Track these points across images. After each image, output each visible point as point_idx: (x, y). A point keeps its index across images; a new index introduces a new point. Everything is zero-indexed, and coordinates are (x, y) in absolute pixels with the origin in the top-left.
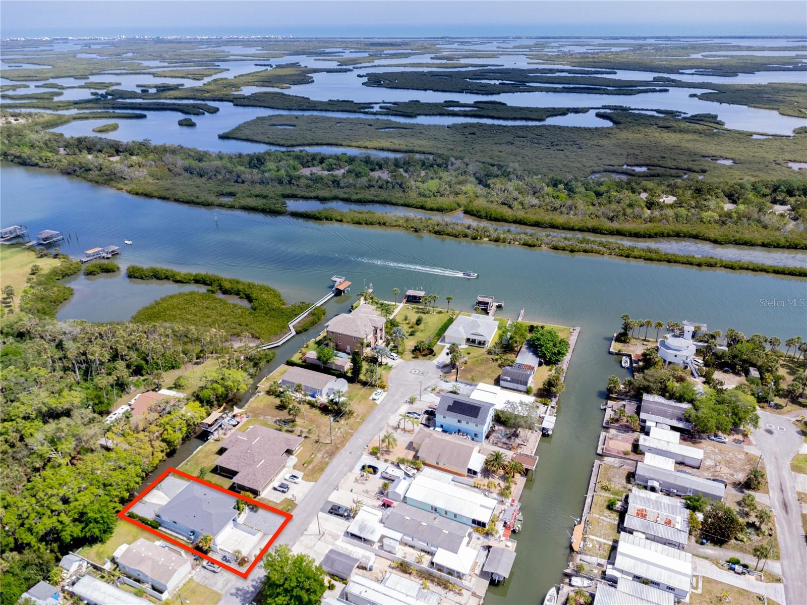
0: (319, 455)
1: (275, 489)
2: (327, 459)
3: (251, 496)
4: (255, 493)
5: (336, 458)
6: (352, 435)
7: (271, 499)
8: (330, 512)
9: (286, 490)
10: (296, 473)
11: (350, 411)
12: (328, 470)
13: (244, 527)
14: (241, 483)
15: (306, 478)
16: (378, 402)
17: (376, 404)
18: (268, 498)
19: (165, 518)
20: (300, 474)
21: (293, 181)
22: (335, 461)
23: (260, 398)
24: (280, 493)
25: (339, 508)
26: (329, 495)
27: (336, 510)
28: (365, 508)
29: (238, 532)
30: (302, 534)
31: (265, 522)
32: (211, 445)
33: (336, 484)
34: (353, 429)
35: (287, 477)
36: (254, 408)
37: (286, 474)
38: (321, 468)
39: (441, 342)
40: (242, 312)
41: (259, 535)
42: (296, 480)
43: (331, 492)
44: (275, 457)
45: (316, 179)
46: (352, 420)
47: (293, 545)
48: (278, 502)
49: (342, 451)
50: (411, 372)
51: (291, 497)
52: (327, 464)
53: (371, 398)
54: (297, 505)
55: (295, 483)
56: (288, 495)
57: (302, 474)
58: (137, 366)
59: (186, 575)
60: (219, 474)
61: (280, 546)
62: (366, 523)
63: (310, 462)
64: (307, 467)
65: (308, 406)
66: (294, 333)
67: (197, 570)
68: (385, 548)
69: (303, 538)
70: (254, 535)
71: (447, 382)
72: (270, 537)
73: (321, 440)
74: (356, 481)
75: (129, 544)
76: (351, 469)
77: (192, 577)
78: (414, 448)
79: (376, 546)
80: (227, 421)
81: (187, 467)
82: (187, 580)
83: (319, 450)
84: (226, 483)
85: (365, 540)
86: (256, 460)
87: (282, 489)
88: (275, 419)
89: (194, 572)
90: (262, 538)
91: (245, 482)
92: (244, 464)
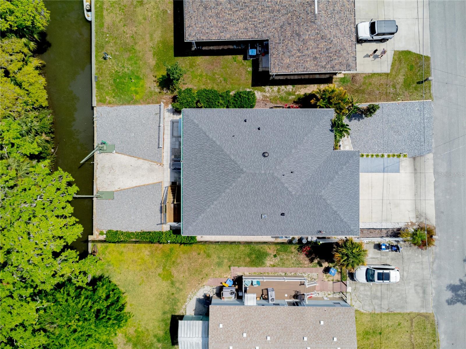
41: (406, 165)
48: (388, 69)
70: (396, 170)
90: (415, 170)
91: (307, 65)
92: (267, 15)
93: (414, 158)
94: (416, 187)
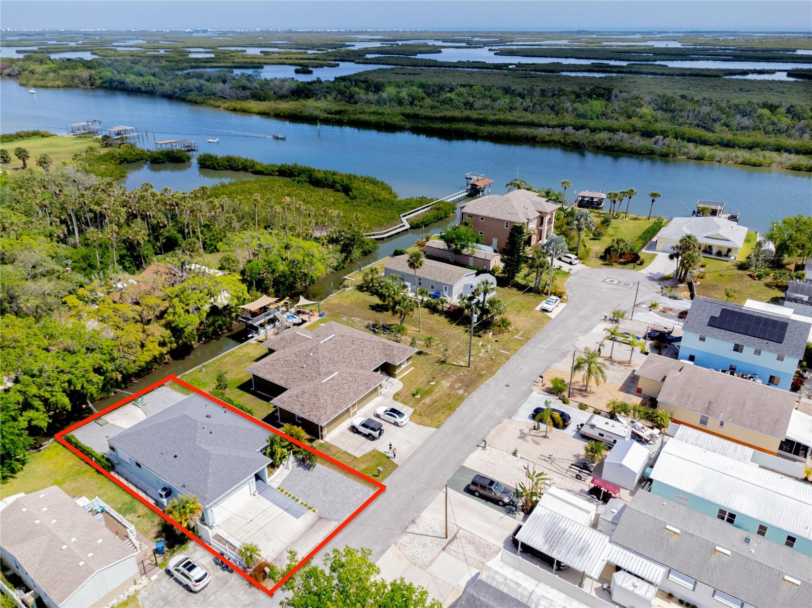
0: (446, 384)
1: (354, 429)
2: (461, 392)
3: (304, 435)
4: (314, 431)
5: (478, 391)
6: (508, 358)
7: (343, 448)
8: (469, 491)
9: (376, 434)
10: (398, 406)
11: (503, 321)
12: (464, 409)
13: (279, 496)
14: (288, 409)
15: (419, 417)
16: (552, 315)
17: (549, 318)
18: (338, 445)
19: (124, 454)
20: (407, 410)
21: (416, 102)
22: (477, 397)
23: (345, 294)
24: (364, 439)
25: (492, 482)
26: (467, 455)
27: (483, 487)
28: (553, 490)
29: (264, 503)
30: (404, 530)
31: (325, 492)
32: (251, 347)
33: (480, 437)
34: (509, 350)
35: (381, 411)
36: (334, 305)
37: (378, 405)
38: (449, 405)
39: (648, 249)
40: (335, 200)
41: (309, 517)
42: (398, 419)
43: (472, 451)
44: (361, 371)
45: (443, 101)
46: (506, 336)
47: (383, 551)
48: (358, 454)
49: (491, 381)
50: (604, 281)
51: (387, 449)
52: (461, 399)
53: (538, 308)
54: (397, 466)
55: (396, 424)
56: (381, 446)
57: (412, 410)
58: (168, 238)
59: (123, 586)
60: (253, 393)
61: (349, 552)
62: (562, 525)
63: (428, 392)
64: (420, 400)
65: (427, 310)
66: (408, 226)
67: (154, 578)
68: (615, 597)
69: (405, 539)
70: (297, 515)
71: (675, 298)
72: (333, 526)
73: (449, 361)
74: (523, 436)
75: (26, 493)
76: (511, 414)
77: (137, 592)
78: (639, 391)
79: (590, 587)
80: (286, 317)
81: (200, 375)
82: (123, 598)
83: (446, 376)
84: (263, 409)
85: (559, 568)
86: (323, 370)
87: (367, 431)
88: (367, 323)
89: (144, 580)
90: (313, 526)
91: (295, 407)
92: (299, 376)
93: (320, 518)
94: (300, 538)
